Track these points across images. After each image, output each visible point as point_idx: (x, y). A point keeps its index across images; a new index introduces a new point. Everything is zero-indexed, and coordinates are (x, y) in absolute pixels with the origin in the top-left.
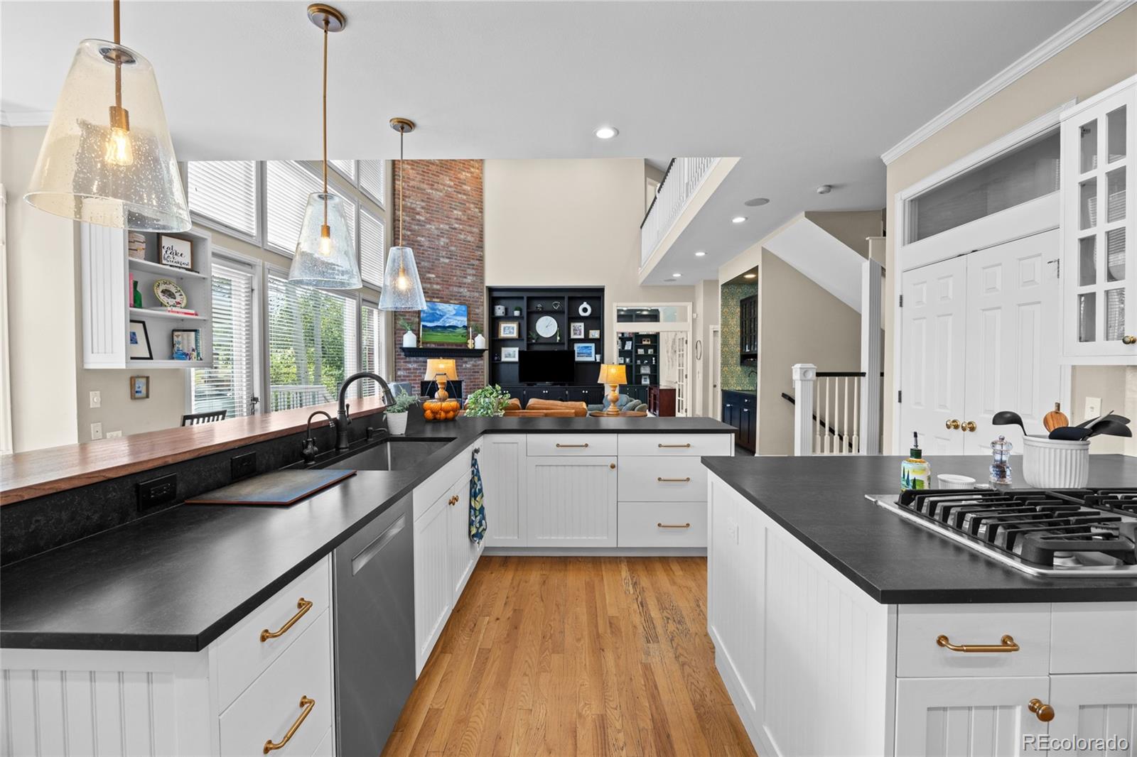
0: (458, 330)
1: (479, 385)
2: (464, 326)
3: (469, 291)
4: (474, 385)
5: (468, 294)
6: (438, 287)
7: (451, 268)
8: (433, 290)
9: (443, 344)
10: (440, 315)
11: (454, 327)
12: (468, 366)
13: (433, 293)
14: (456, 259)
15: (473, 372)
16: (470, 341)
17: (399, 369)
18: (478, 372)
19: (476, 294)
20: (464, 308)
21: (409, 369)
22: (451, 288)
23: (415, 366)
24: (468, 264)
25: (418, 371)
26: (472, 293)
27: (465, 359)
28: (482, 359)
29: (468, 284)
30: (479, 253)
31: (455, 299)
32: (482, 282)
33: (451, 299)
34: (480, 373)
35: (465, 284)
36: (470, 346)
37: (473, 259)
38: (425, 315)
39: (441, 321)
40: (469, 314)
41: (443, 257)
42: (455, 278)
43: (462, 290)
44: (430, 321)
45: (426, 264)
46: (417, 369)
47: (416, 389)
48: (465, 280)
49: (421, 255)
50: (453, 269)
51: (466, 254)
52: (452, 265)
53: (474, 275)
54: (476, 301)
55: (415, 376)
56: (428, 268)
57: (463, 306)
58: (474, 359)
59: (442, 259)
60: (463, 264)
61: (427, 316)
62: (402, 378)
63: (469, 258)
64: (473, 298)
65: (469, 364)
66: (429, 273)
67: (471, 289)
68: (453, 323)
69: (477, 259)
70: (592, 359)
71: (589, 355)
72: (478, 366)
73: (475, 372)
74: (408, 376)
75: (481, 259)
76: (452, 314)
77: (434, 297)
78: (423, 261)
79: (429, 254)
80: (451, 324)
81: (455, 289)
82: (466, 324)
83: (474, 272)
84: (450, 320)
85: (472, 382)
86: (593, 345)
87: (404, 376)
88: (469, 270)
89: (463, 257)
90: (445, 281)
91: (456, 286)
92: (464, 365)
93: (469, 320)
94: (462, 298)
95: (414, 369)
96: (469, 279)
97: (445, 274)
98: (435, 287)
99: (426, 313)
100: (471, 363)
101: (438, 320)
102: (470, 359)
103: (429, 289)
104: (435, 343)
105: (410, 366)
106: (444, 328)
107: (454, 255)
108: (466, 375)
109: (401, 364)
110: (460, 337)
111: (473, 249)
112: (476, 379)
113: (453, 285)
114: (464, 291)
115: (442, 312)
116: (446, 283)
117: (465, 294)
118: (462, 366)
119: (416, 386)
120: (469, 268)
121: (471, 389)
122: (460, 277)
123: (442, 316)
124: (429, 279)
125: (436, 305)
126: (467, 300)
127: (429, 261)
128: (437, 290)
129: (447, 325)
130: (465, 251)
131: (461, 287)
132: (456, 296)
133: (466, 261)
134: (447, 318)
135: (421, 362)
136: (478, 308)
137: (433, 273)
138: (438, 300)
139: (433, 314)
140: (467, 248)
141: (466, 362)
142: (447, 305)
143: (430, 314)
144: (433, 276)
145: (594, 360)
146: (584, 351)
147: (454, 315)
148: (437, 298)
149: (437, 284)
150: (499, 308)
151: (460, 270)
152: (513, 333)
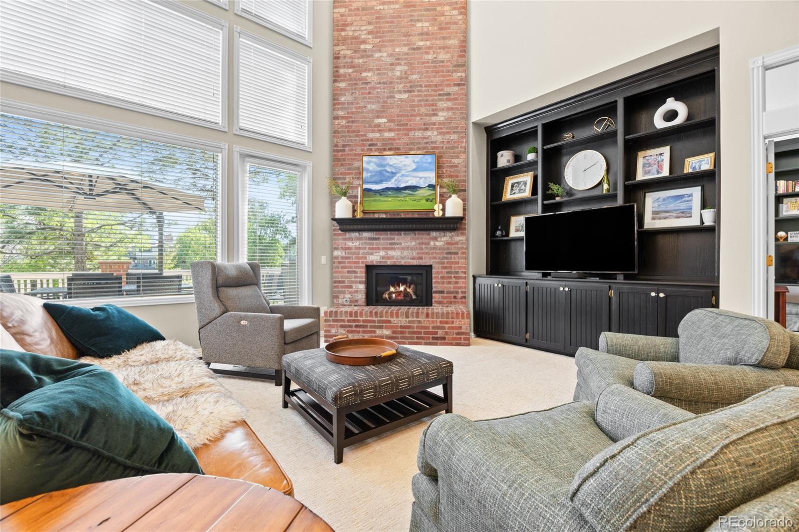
0: (420, 192)
1: (457, 272)
2: (430, 186)
3: (441, 133)
4: (447, 273)
5: (439, 138)
6: (391, 135)
7: (411, 106)
8: (384, 140)
9: (398, 212)
10: (392, 173)
11: (414, 188)
12: (438, 244)
13: (383, 144)
14: (418, 91)
15: (447, 253)
16: (438, 207)
17: (336, 249)
18: (456, 253)
19: (454, 137)
20: (430, 159)
21: (349, 248)
22: (412, 134)
23: (357, 244)
24: (440, 95)
25: (361, 251)
26: (447, 137)
27: (434, 234)
28: (462, 234)
29: (439, 124)
30: (459, 74)
31: (418, 149)
32: (466, 117)
33: (411, 149)
34: (460, 255)
35: (434, 124)
36: (438, 214)
37: (449, 85)
38: (369, 174)
39: (393, 180)
40: (439, 167)
41: (400, 92)
42: (418, 118)
43: (429, 133)
44: (376, 183)
45: (374, 107)
46: (360, 248)
47: (359, 275)
48: (434, 119)
49: (367, 96)
50: (414, 106)
51: (436, 80)
52: (414, 101)
53: (449, 109)
54: (453, 148)
55: (357, 258)
56: (378, 112)
57: (427, 157)
58: (448, 234)
59: (398, 96)
60: (431, 96)
61: (371, 176)
62: (340, 260)
63: (440, 85)
64: (448, 142)
65: (441, 240)
66: (378, 117)
67: (444, 130)
68: (412, 182)
69: (455, 85)
70: (694, 222)
71: (687, 213)
72: (457, 243)
73: (450, 253)
74: (347, 258)
75: (464, 83)
76: (410, 169)
77: (385, 150)
78: (369, 103)
79: (378, 93)
80: (408, 184)
81: (418, 134)
82: (433, 182)
83: (450, 104)
84: (407, 179)
85: (445, 268)
87: (342, 258)
88: (440, 103)
89: (430, 86)
90: (403, 125)
91: (421, 129)
92: (432, 243)
93: (439, 176)
94: (430, 146)
95: (357, 248)
96: (442, 116)
97: (401, 116)
98: (387, 135)
99: (371, 172)
100: (444, 239)
101: (388, 179)
102: (442, 233)
103: (378, 140)
104: (385, 213)
105: (350, 244)
106: (398, 190)
107: (417, 86)
108: (434, 258)
109: (340, 242)
110: (424, 201)
111: (449, 71)
112: (453, 263)
113: (415, 129)
114: (433, 135)
115: (395, 168)
116: (404, 127)
117: (433, 139)
118: (429, 244)
119: (359, 270)
120: (441, 100)
121: (442, 278)
122: (426, 115)
123: (394, 174)
124: (379, 125)
125: (386, 159)
126: (437, 148)
127: (378, 102)
128: (390, 139)
129: (402, 185)
130: (435, 76)
131: (427, 129)
132: (419, 143)
133: (436, 91)
134: (403, 175)
135: (366, 239)
136: (458, 157)
137: (383, 117)
138: (392, 153)
139: (381, 172)
140: (437, 72)
141: (435, 239)
142: (402, 158)
143: (377, 172)
144: (385, 120)
145: (698, 223)
146: (671, 206)
147: (414, 170)
148: (390, 149)
149: (390, 130)
150: (502, 156)
151: (426, 105)
152: (525, 191)
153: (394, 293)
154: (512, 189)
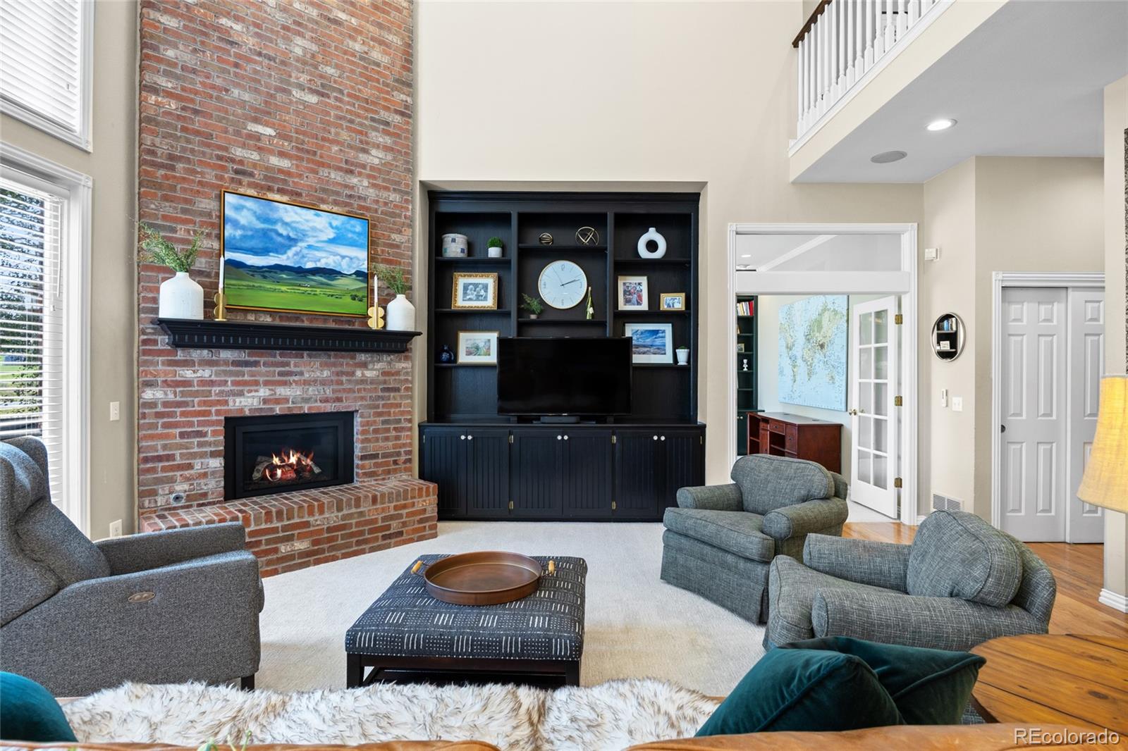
0: (340, 282)
1: (399, 421)
2: (358, 273)
3: (374, 186)
4: (384, 422)
5: (372, 193)
6: (285, 164)
7: (322, 122)
8: (267, 169)
9: (297, 315)
10: (289, 238)
11: (331, 273)
12: (369, 374)
13: (266, 178)
14: (336, 99)
15: (384, 390)
16: (374, 312)
17: (149, 384)
18: (398, 390)
19: (395, 197)
20: (358, 226)
21: (187, 383)
22: (324, 172)
23: (206, 373)
24: (373, 120)
25: (216, 389)
26: (385, 194)
27: (362, 357)
28: (407, 358)
29: (372, 168)
30: (403, 97)
31: (336, 203)
32: (411, 169)
33: (324, 201)
34: (402, 393)
35: (364, 166)
36: (374, 324)
37: (387, 109)
38: (239, 233)
39: (290, 253)
40: (372, 243)
41: (301, 87)
42: (335, 148)
43: (354, 180)
44: (255, 252)
45: (246, 97)
46: (212, 383)
47: (209, 438)
48: (363, 157)
49: (233, 70)
50: (329, 123)
51: (367, 92)
52: (328, 114)
53: (387, 149)
54: (393, 215)
55: (205, 403)
56: (256, 110)
57: (353, 222)
58: (386, 357)
59: (297, 93)
60: (359, 116)
61: (244, 237)
62: (160, 409)
63: (374, 103)
64: (386, 204)
65: (373, 369)
66: (256, 120)
67: (379, 182)
68: (327, 261)
69: (397, 112)
70: (667, 359)
71: (661, 350)
72: (398, 373)
73: (388, 390)
74: (179, 404)
75: (408, 112)
76: (325, 238)
77: (270, 189)
78: (237, 85)
79: (256, 71)
80: (320, 265)
81: (336, 176)
82: (364, 268)
83: (388, 141)
84: (318, 254)
85: (380, 414)
86: (667, 329)
87: (166, 404)
88: (374, 134)
89: (357, 98)
90: (308, 152)
91: (339, 169)
92: (359, 373)
93: (371, 259)
94: (355, 203)
95: (203, 382)
96: (375, 157)
97: (304, 133)
98: (275, 161)
99: (243, 228)
100: (378, 366)
101: (280, 249)
102: (376, 357)
103: (255, 165)
104: (271, 313)
105: (188, 374)
106: (300, 272)
107: (335, 89)
108: (362, 398)
109: (160, 367)
110: (348, 299)
111: (387, 85)
112: (392, 405)
113: (329, 166)
114: (360, 184)
115: (294, 229)
116: (309, 156)
117: (362, 192)
118: (353, 374)
119: (209, 429)
120: (376, 129)
121: (376, 431)
122: (350, 147)
123: (292, 241)
124: (257, 137)
125: (277, 210)
126: (368, 209)
127: (256, 91)
128: (281, 171)
129: (309, 265)
130: (365, 85)
131: (351, 172)
132: (337, 193)
133: (367, 110)
134: (310, 247)
135: (226, 363)
136: (400, 232)
137: (267, 124)
138: (285, 198)
139: (265, 234)
140: (369, 78)
141: (364, 365)
142: (309, 214)
143: (257, 231)
144: (269, 131)
145: (671, 361)
146: (648, 341)
147: (331, 241)
148: (281, 191)
149: (282, 154)
150: (454, 240)
151: (350, 129)
152: (485, 299)
153: (280, 467)
154: (465, 293)
